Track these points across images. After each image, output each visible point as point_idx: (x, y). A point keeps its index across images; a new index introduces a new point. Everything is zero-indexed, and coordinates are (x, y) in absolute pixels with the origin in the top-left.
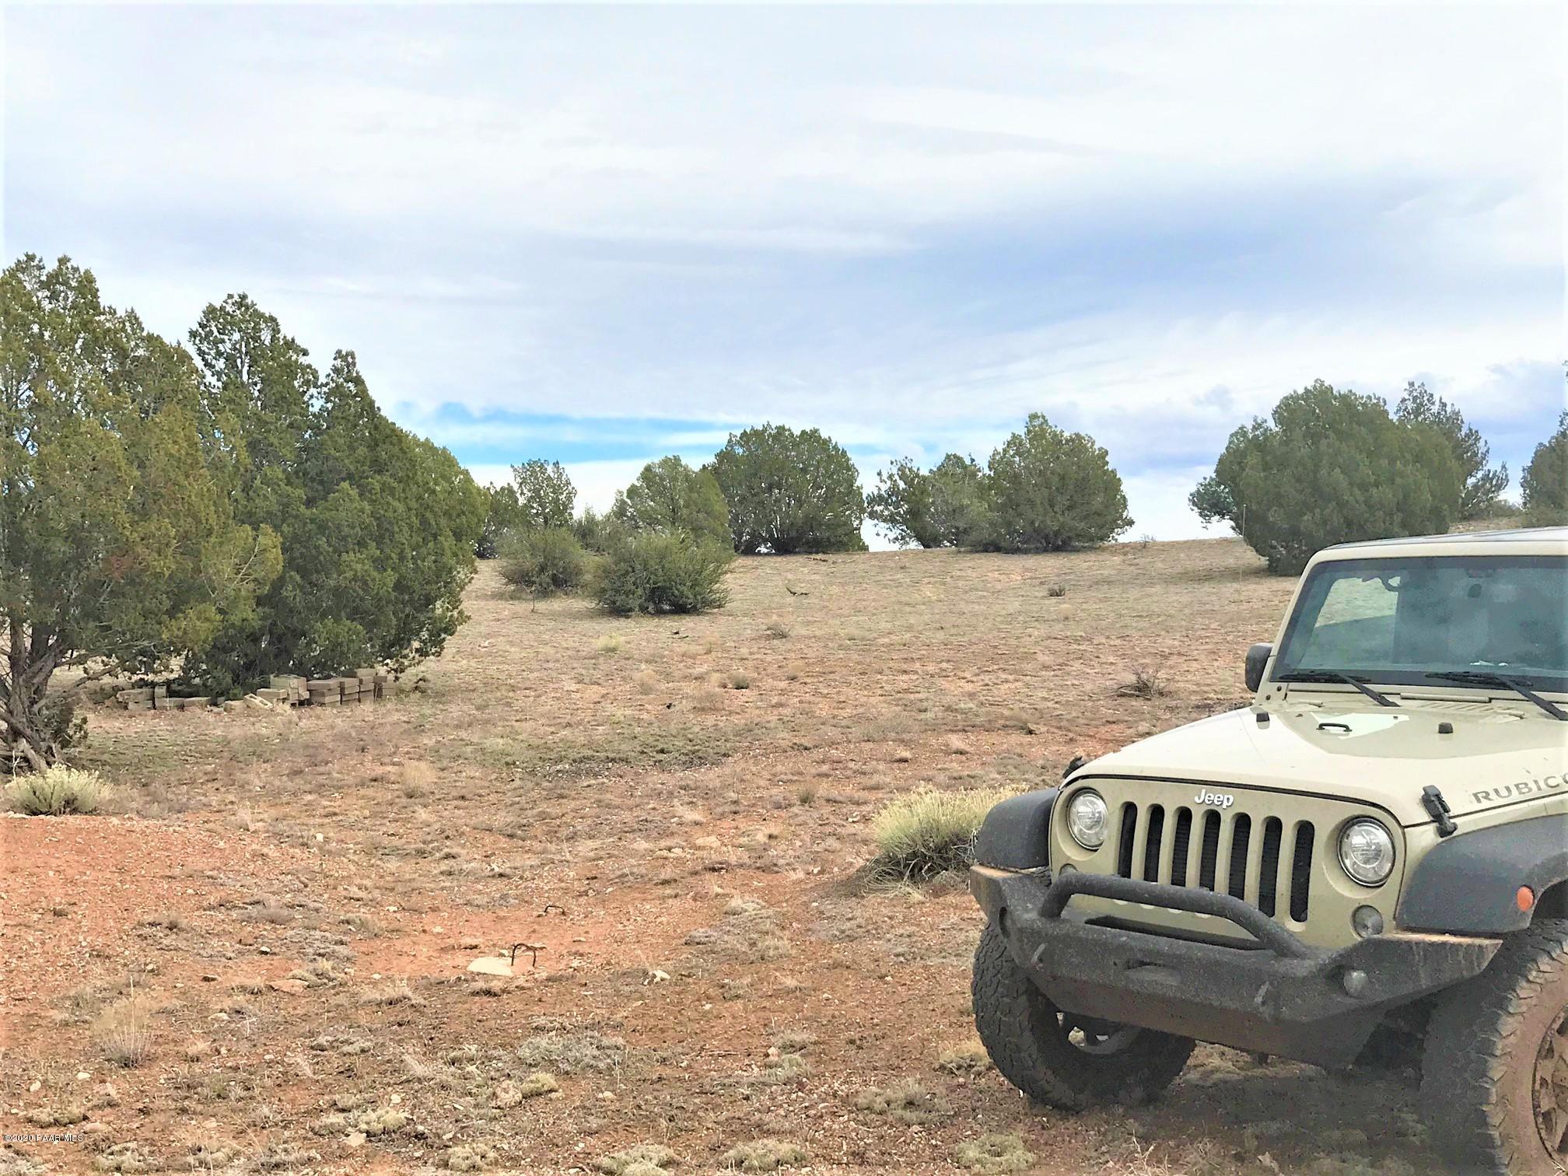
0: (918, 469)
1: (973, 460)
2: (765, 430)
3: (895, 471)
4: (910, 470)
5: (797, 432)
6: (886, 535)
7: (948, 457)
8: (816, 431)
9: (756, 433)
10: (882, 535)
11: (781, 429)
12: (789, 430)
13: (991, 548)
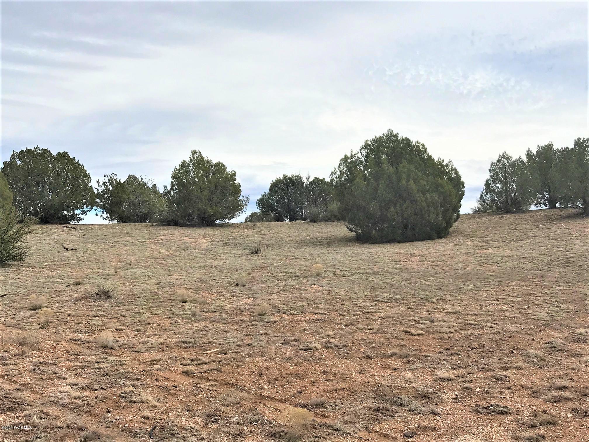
0: (120, 180)
1: (142, 179)
2: (35, 149)
3: (106, 180)
4: (115, 180)
5: (54, 153)
6: (101, 215)
7: (130, 176)
8: (67, 153)
9: (29, 151)
10: (99, 215)
11: (45, 151)
12: (50, 152)
13: (173, 224)
